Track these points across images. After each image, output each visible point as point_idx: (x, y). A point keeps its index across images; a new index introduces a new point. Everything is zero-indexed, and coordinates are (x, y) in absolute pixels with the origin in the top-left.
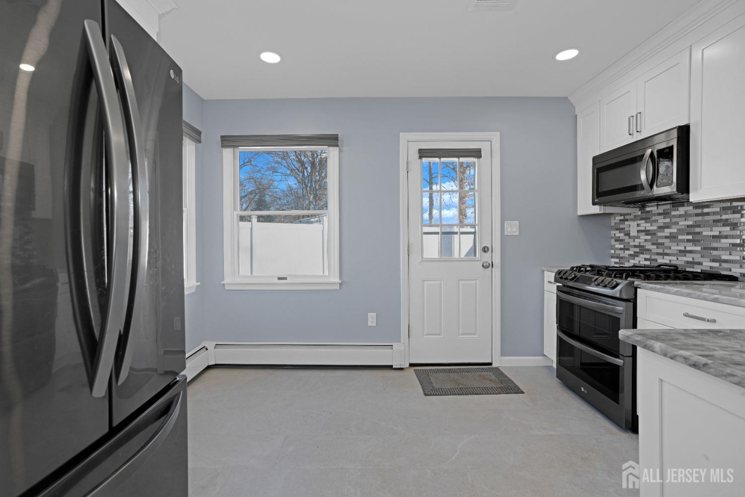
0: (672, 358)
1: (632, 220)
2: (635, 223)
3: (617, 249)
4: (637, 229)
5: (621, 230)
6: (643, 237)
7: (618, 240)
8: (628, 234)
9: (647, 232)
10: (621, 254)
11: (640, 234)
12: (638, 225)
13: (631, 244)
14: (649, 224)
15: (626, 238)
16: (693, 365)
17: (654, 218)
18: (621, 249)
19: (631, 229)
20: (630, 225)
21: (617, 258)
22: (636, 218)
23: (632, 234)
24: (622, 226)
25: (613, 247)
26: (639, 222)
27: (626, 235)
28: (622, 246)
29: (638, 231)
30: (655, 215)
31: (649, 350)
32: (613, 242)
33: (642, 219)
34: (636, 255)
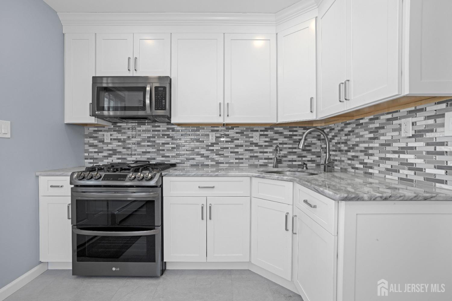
0: (374, 200)
1: (105, 131)
2: (109, 133)
3: (91, 152)
4: (110, 137)
5: (95, 138)
6: (115, 144)
7: (92, 145)
8: (102, 141)
9: (119, 140)
10: (96, 156)
11: (113, 141)
12: (111, 135)
13: (104, 148)
14: (120, 135)
15: (100, 145)
16: (385, 199)
17: (123, 131)
18: (95, 152)
19: (105, 137)
20: (104, 135)
21: (91, 159)
22: (109, 130)
23: (105, 141)
24: (95, 135)
25: (87, 151)
26: (112, 133)
27: (100, 142)
28: (96, 150)
29: (111, 139)
30: (124, 129)
31: (361, 200)
32: (87, 147)
33: (114, 131)
34: (110, 156)
